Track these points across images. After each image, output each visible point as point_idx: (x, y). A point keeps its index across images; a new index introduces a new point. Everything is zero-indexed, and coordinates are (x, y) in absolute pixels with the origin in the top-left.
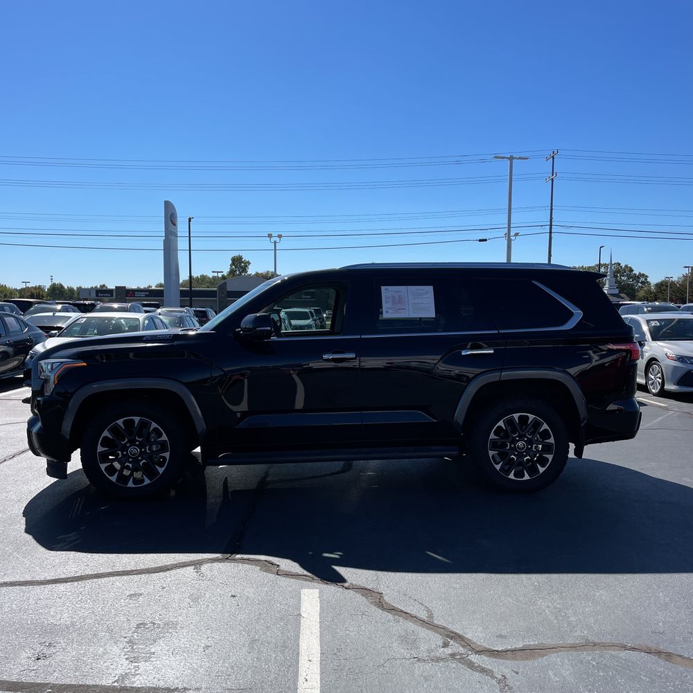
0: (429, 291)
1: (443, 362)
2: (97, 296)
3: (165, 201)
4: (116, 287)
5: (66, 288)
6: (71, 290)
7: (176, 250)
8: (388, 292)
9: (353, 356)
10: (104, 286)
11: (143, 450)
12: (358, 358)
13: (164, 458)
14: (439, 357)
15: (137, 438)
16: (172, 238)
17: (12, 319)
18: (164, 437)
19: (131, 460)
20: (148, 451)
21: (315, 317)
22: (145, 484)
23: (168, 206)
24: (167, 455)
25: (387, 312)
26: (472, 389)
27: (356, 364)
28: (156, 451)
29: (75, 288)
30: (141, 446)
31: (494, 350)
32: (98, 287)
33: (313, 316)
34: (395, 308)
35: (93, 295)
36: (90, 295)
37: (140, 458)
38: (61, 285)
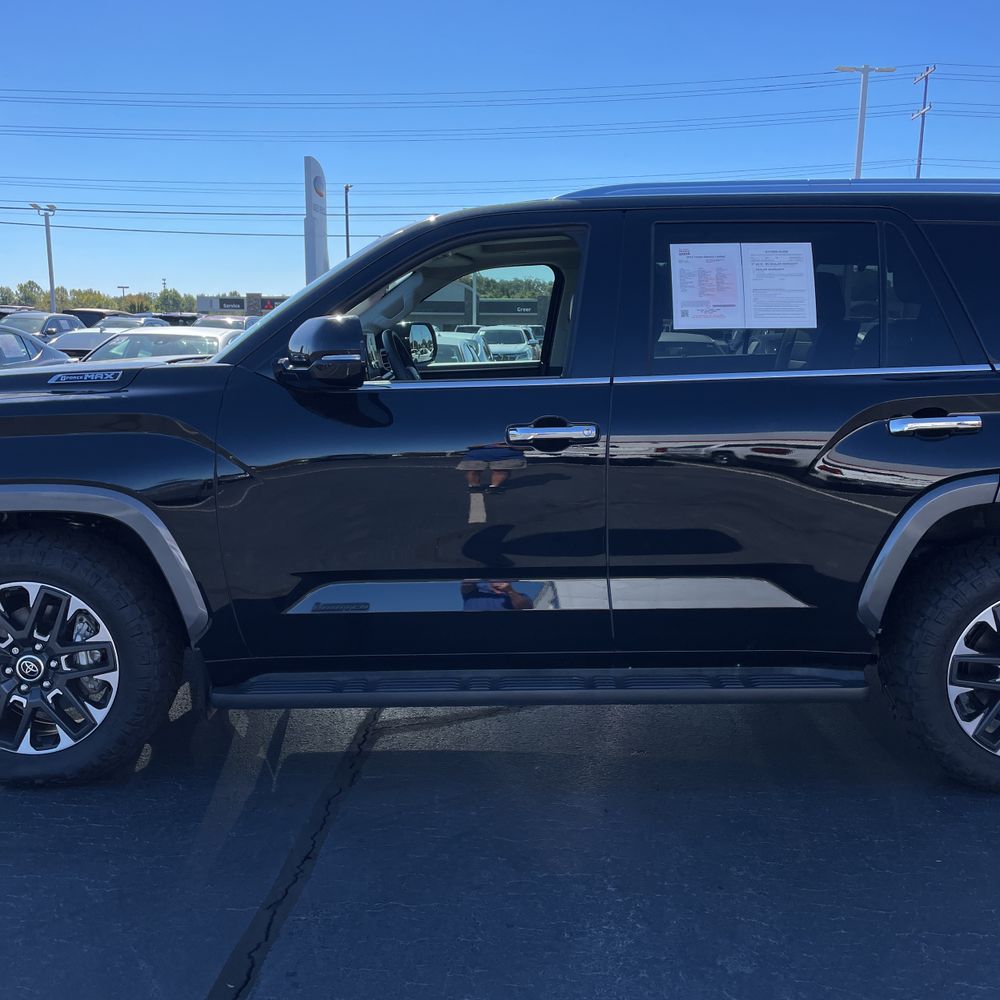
0: (801, 253)
1: (839, 450)
2: (222, 307)
3: (306, 158)
4: (247, 294)
5: (182, 296)
6: (189, 299)
7: (324, 235)
8: (688, 261)
9: (589, 432)
10: (235, 293)
11: (53, 664)
12: (603, 437)
13: (107, 685)
14: (829, 435)
15: (36, 635)
16: (317, 215)
17: (12, 336)
18: (104, 635)
19: (24, 687)
20: (65, 668)
21: (533, 340)
22: (60, 747)
23: (310, 164)
24: (113, 678)
25: (685, 314)
26: (912, 527)
27: (599, 450)
28: (90, 666)
29: (195, 297)
30: (49, 653)
31: (983, 418)
32: (227, 295)
33: (529, 338)
34: (707, 303)
35: (216, 305)
36: (211, 306)
37: (46, 684)
38: (175, 292)
